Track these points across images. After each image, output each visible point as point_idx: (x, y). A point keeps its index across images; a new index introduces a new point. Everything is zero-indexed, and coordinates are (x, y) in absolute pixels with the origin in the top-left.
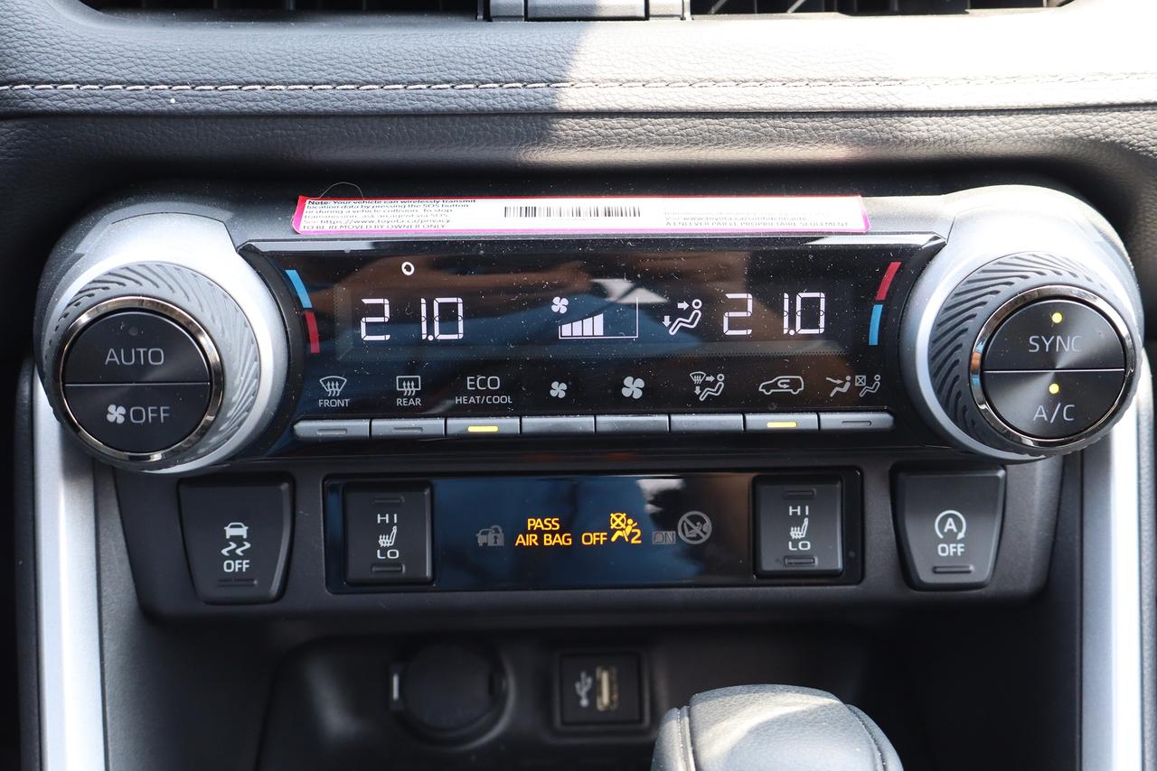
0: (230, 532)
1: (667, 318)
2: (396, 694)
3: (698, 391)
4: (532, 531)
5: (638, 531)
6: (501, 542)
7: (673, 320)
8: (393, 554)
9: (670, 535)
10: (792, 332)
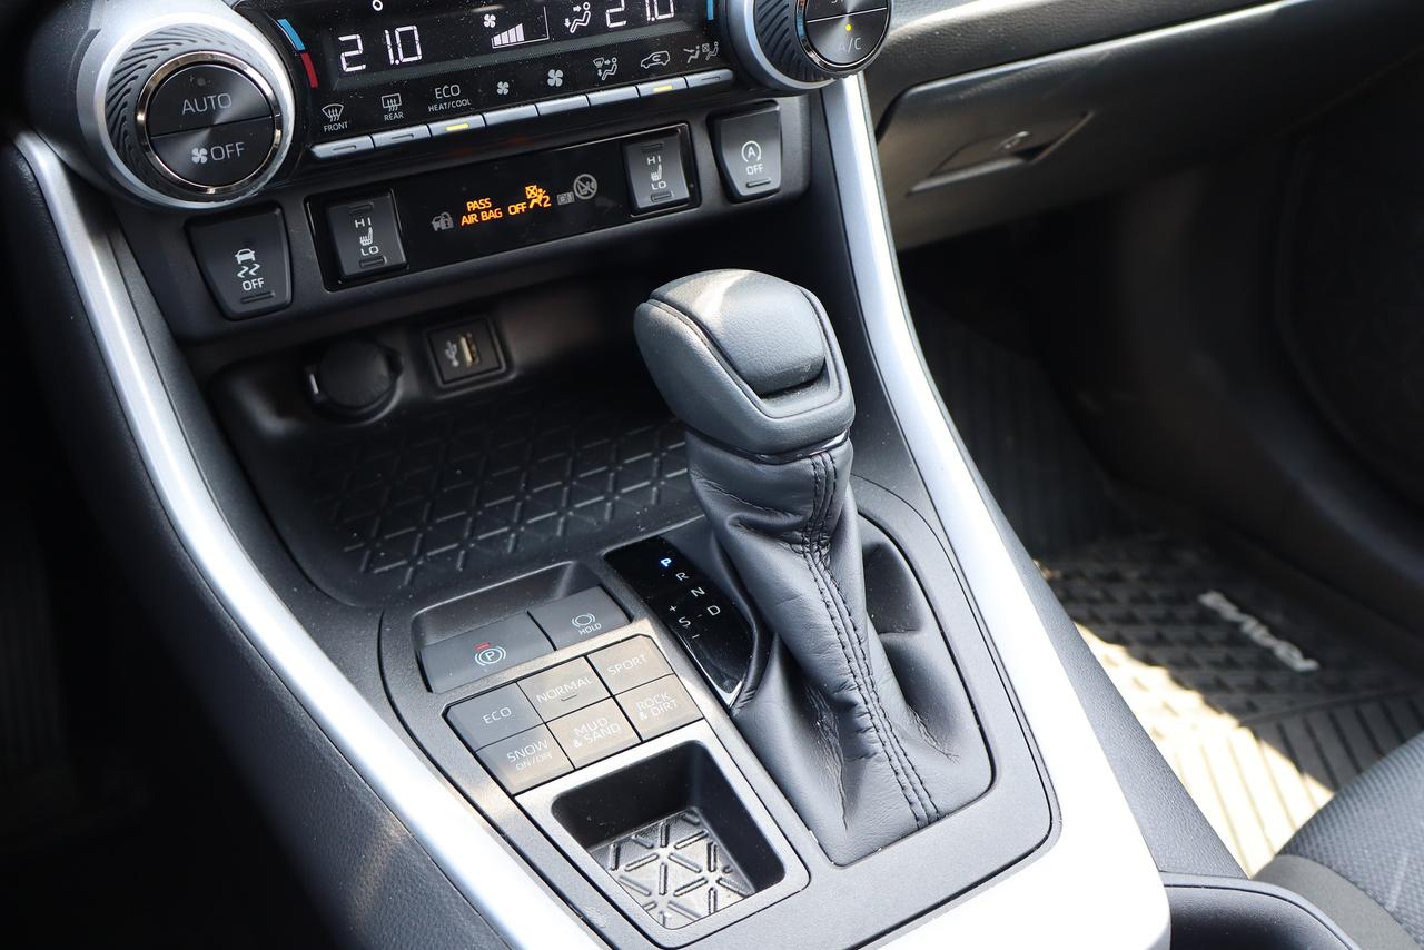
0: (240, 258)
1: (567, 20)
2: (316, 390)
3: (600, 74)
4: (472, 212)
5: (547, 197)
6: (451, 225)
7: (571, 21)
8: (374, 250)
9: (570, 195)
10: (653, 19)
